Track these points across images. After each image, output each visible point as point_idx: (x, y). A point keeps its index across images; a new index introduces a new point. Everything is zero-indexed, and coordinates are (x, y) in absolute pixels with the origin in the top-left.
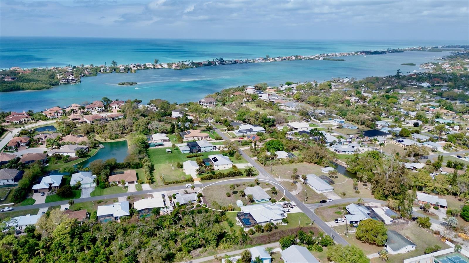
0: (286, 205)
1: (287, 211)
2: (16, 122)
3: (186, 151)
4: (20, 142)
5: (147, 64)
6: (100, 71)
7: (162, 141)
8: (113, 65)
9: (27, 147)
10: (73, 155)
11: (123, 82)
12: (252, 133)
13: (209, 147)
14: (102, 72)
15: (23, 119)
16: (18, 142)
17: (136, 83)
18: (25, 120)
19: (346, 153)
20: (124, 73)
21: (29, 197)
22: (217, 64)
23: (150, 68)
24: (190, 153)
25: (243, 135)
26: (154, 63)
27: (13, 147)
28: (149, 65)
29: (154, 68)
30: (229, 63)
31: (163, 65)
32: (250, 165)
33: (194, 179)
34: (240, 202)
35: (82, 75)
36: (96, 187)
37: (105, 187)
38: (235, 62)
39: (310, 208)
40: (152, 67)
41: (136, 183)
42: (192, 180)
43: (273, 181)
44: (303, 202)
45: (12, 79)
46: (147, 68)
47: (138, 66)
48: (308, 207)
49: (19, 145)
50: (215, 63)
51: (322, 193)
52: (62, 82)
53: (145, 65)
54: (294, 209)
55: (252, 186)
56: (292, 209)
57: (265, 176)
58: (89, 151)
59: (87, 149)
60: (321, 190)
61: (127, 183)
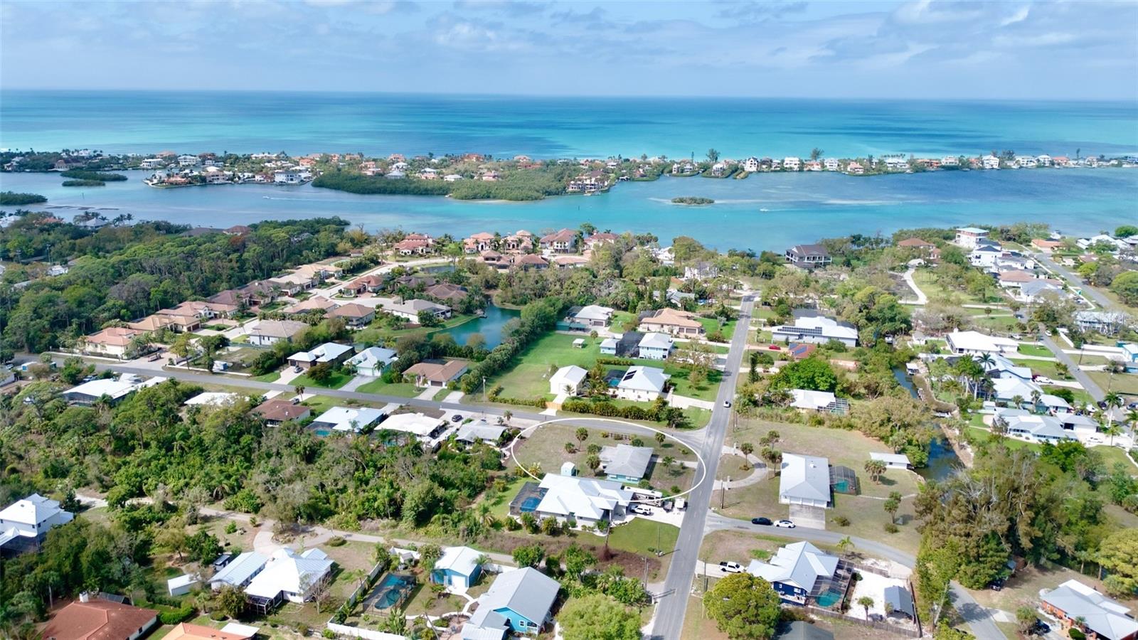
1: (641, 512)
2: (406, 251)
3: (609, 349)
4: (366, 284)
5: (787, 160)
6: (671, 171)
7: (592, 321)
8: (709, 159)
9: (375, 295)
10: (415, 320)
11: (684, 197)
12: (817, 340)
13: (660, 349)
14: (674, 172)
15: (420, 248)
16: (364, 284)
17: (713, 202)
18: (422, 251)
19: (1020, 436)
20: (718, 177)
21: (277, 372)
22: (988, 167)
23: (791, 168)
24: (616, 355)
25: (787, 339)
26: (806, 157)
27: (353, 292)
28: (792, 161)
29: (801, 170)
30: (1031, 165)
31: (828, 165)
32: (710, 405)
33: (547, 403)
34: (568, 467)
35: (625, 178)
36: (378, 379)
37: (391, 381)
38: (1052, 163)
39: (712, 523)
40: (796, 168)
41: (444, 387)
42: (542, 405)
43: (711, 450)
44: (713, 509)
45: (494, 177)
46: (784, 170)
47: (763, 163)
48: (709, 520)
49: (365, 288)
50: (982, 163)
51: (791, 504)
52: (570, 189)
53: (783, 161)
54: (670, 513)
55: (637, 443)
56: (665, 512)
57: (709, 435)
58: (450, 318)
59: (449, 315)
60: (791, 497)
61: (429, 383)
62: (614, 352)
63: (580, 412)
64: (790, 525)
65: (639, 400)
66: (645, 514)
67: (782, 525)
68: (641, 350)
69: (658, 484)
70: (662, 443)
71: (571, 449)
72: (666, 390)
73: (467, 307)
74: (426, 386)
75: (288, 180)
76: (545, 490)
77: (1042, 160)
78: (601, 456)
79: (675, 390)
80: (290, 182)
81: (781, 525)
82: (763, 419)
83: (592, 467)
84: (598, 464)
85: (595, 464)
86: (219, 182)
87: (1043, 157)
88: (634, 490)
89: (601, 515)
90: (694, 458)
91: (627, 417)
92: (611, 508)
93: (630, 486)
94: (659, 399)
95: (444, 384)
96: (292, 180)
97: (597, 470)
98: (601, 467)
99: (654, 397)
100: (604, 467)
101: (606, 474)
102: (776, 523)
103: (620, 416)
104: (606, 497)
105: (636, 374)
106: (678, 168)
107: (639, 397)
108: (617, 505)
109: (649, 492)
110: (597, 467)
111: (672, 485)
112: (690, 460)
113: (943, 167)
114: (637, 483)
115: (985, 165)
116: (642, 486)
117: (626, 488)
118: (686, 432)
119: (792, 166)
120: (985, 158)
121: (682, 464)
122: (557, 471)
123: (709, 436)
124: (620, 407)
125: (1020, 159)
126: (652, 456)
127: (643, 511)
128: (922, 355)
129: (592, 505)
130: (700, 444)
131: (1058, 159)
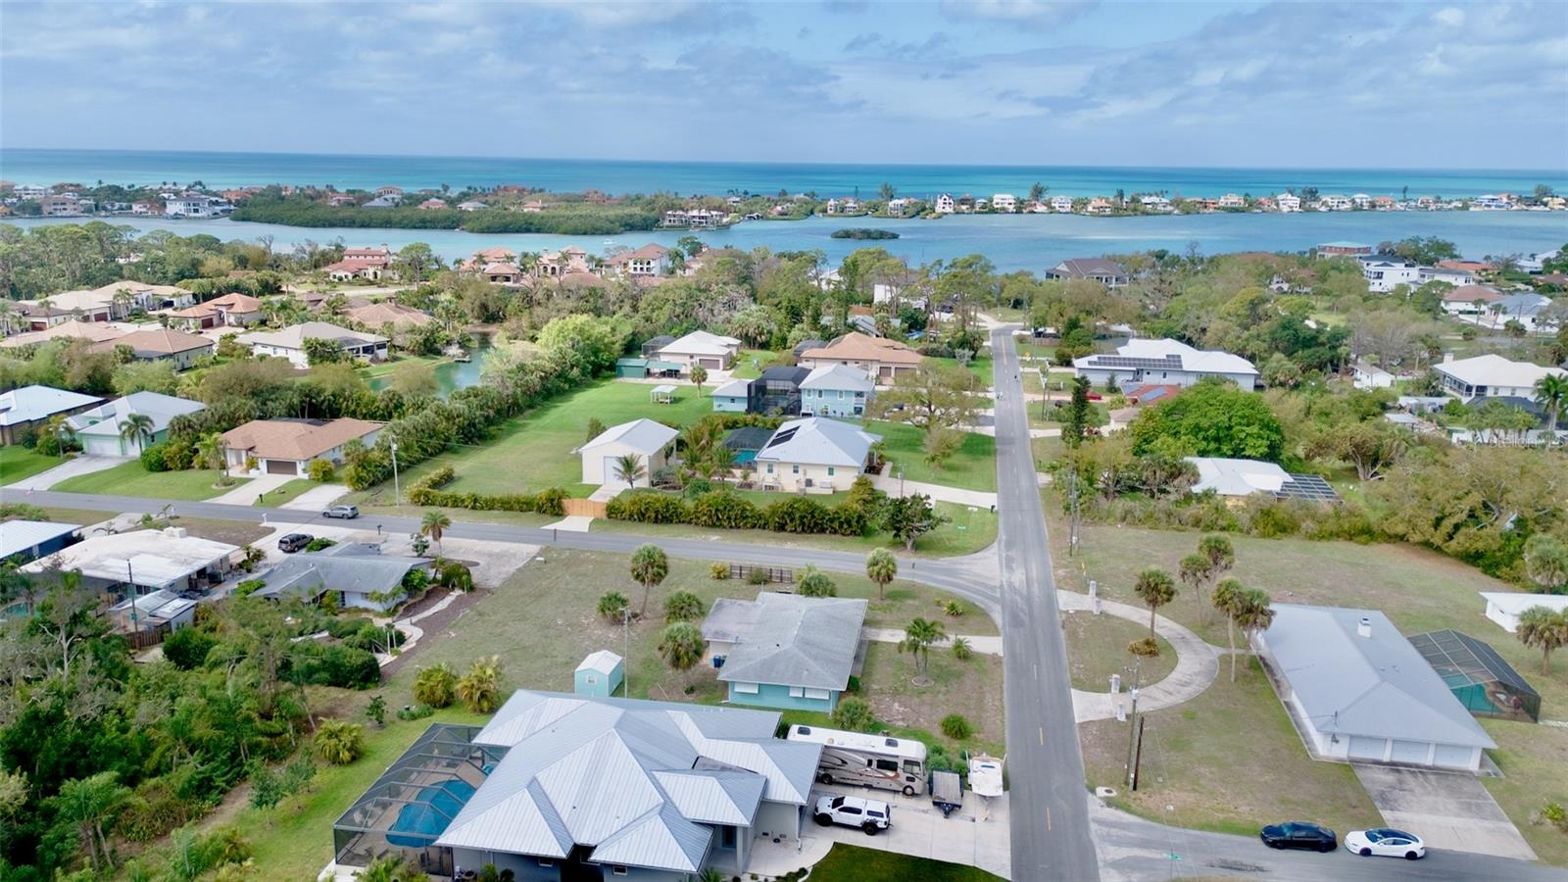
0: (892, 766)
1: (857, 819)
2: (342, 274)
3: (731, 400)
4: (224, 309)
5: (997, 199)
7: (696, 359)
10: (300, 360)
12: (1172, 380)
13: (848, 392)
16: (220, 309)
17: (895, 238)
18: (375, 275)
20: (897, 217)
22: (1285, 209)
23: (1003, 209)
24: (748, 410)
25: (1112, 380)
26: (1026, 195)
27: (192, 323)
28: (1004, 200)
29: (1019, 211)
30: (1343, 207)
31: (1057, 205)
32: (987, 500)
33: (565, 502)
34: (601, 664)
35: (754, 215)
36: (133, 462)
37: (161, 466)
38: (1373, 206)
39: (1124, 853)
40: (1011, 208)
41: (301, 475)
42: (553, 506)
43: (1029, 600)
44: (1101, 791)
45: (543, 208)
46: (994, 211)
47: (963, 202)
48: (1107, 839)
49: (222, 320)
50: (1277, 205)
51: (1356, 763)
52: (667, 223)
53: (991, 200)
54: (956, 822)
55: (814, 587)
56: (939, 816)
57: (1009, 564)
58: (386, 360)
59: (383, 353)
60: (1352, 737)
61: (263, 466)
62: (742, 407)
63: (656, 521)
64: (1414, 847)
65: (810, 490)
66: (870, 828)
67: (1379, 848)
68: (805, 398)
69: (895, 710)
70: (888, 587)
71: (613, 610)
72: (873, 469)
73: (427, 340)
74: (253, 473)
75: (188, 211)
76: (498, 752)
77: (1358, 201)
78: (708, 628)
79: (894, 469)
80: (192, 214)
81: (1377, 848)
82: (1132, 524)
83: (676, 661)
84: (698, 653)
85: (686, 654)
86: (64, 213)
87: (1359, 197)
88: (821, 736)
89: (701, 850)
90: (988, 628)
91: (781, 528)
92: (735, 816)
93: (807, 720)
94: (861, 483)
95: (300, 467)
96: (196, 211)
97: (694, 674)
98: (707, 660)
99: (846, 481)
100: (719, 663)
101: (726, 684)
102: (1356, 840)
103: (764, 527)
104: (720, 770)
105: (797, 434)
106: (836, 206)
107: (809, 483)
108: (765, 805)
109: (876, 744)
110: (691, 663)
111: (943, 713)
112: (979, 633)
113: (1224, 209)
114: (830, 709)
115: (1281, 206)
116: (848, 720)
117: (794, 728)
118: (945, 561)
119: (1006, 206)
120: (1280, 197)
121: (959, 645)
122: (560, 681)
123: (1010, 568)
124: (762, 505)
125: (1329, 200)
126: (866, 623)
127: (864, 817)
128: (1403, 401)
129: (668, 811)
130: (993, 588)
131: (1380, 199)
